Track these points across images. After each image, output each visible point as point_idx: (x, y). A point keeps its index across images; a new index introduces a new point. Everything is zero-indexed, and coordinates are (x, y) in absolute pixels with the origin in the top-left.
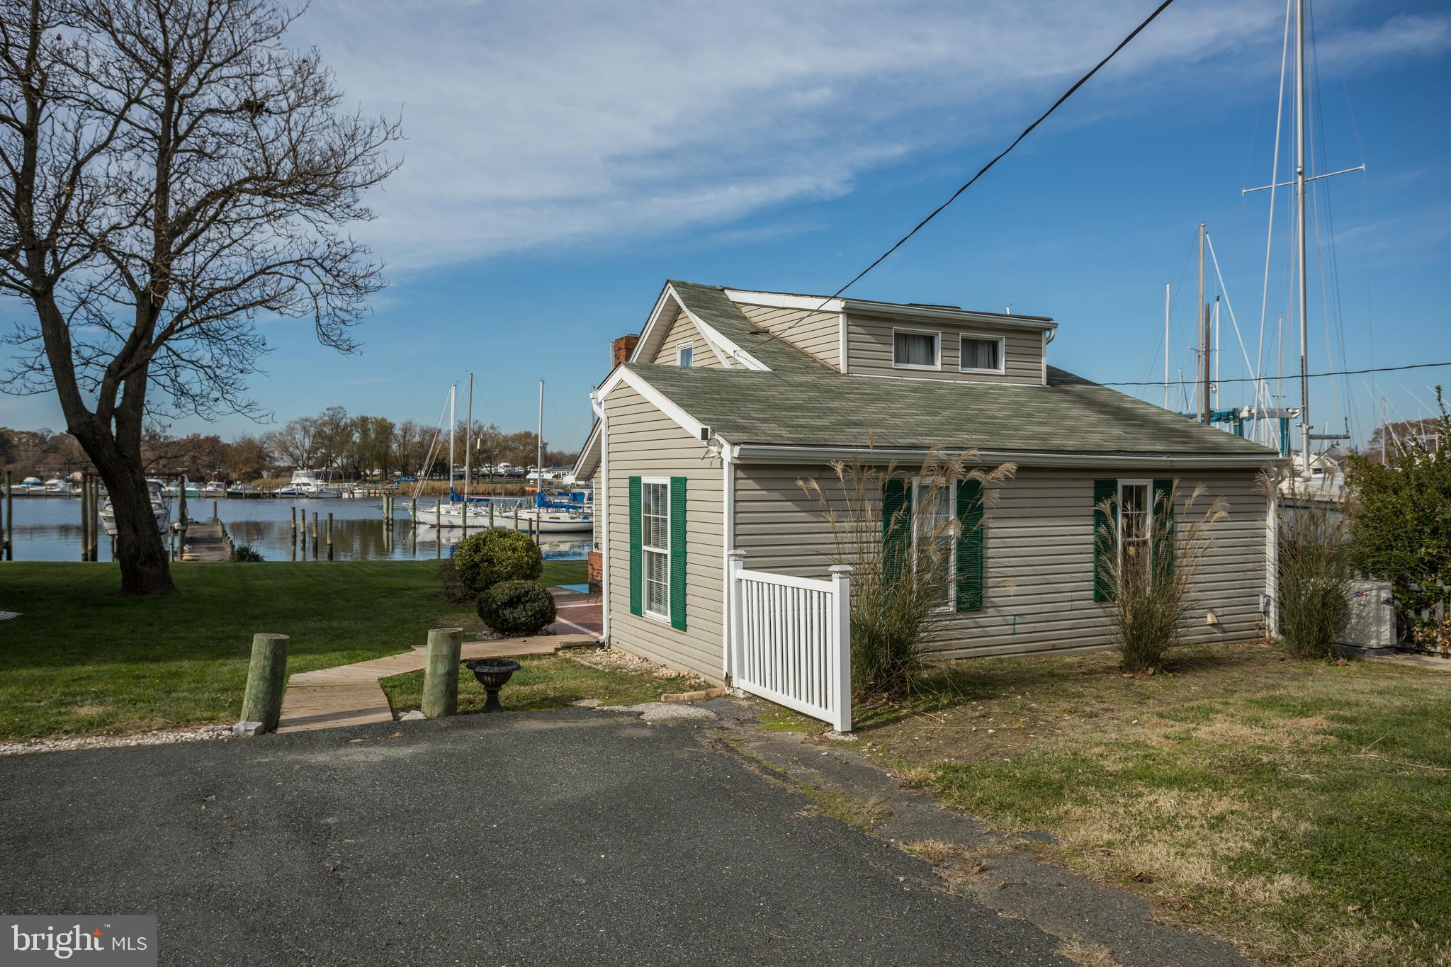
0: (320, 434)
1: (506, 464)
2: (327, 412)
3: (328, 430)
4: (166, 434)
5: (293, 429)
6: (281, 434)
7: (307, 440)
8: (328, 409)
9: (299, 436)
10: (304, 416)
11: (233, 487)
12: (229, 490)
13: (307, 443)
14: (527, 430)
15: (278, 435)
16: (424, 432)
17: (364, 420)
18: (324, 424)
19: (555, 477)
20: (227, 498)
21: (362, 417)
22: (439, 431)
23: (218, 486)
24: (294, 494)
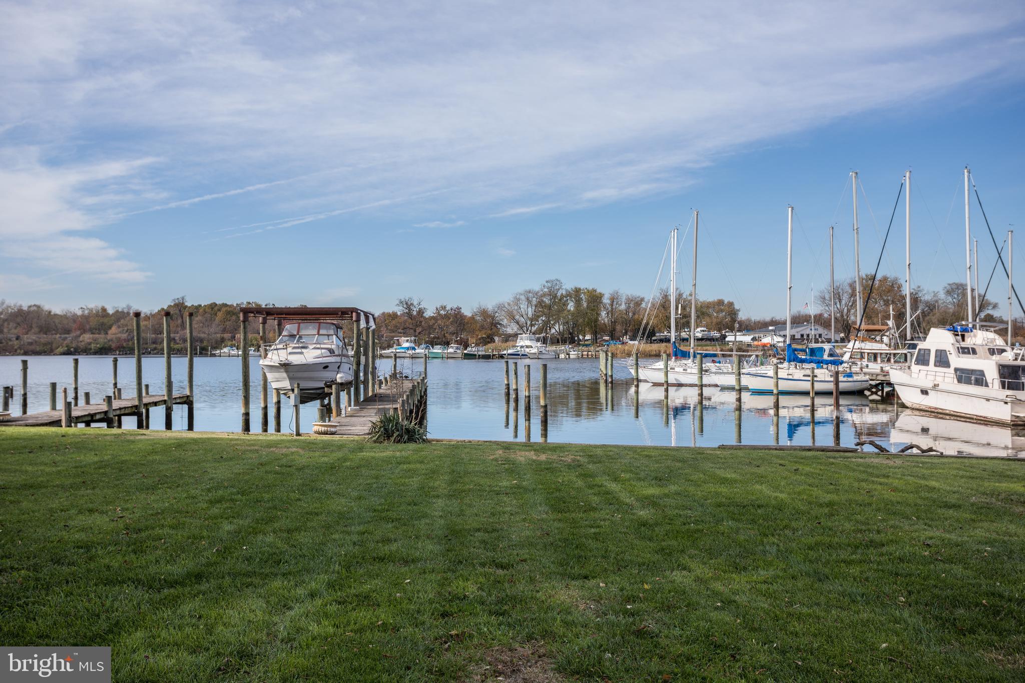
0: (540, 304)
1: (703, 329)
2: (546, 284)
3: (547, 300)
4: (420, 306)
5: (519, 300)
6: (509, 304)
7: (530, 309)
8: (547, 282)
9: (523, 306)
10: (528, 288)
11: (469, 349)
12: (465, 352)
13: (530, 312)
14: (720, 298)
15: (506, 305)
16: (629, 301)
17: (577, 291)
18: (544, 295)
19: (754, 339)
20: (464, 359)
21: (576, 288)
22: (642, 300)
23: (457, 348)
24: (519, 355)
